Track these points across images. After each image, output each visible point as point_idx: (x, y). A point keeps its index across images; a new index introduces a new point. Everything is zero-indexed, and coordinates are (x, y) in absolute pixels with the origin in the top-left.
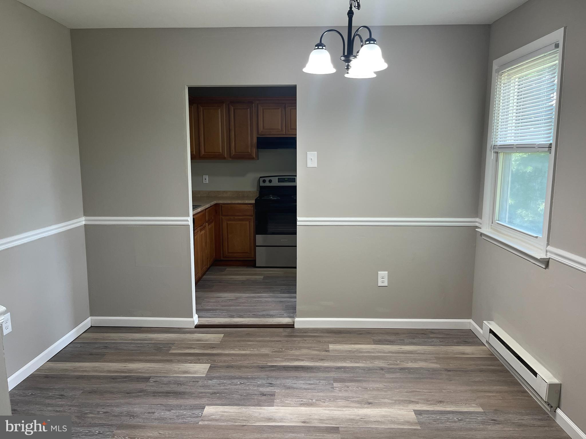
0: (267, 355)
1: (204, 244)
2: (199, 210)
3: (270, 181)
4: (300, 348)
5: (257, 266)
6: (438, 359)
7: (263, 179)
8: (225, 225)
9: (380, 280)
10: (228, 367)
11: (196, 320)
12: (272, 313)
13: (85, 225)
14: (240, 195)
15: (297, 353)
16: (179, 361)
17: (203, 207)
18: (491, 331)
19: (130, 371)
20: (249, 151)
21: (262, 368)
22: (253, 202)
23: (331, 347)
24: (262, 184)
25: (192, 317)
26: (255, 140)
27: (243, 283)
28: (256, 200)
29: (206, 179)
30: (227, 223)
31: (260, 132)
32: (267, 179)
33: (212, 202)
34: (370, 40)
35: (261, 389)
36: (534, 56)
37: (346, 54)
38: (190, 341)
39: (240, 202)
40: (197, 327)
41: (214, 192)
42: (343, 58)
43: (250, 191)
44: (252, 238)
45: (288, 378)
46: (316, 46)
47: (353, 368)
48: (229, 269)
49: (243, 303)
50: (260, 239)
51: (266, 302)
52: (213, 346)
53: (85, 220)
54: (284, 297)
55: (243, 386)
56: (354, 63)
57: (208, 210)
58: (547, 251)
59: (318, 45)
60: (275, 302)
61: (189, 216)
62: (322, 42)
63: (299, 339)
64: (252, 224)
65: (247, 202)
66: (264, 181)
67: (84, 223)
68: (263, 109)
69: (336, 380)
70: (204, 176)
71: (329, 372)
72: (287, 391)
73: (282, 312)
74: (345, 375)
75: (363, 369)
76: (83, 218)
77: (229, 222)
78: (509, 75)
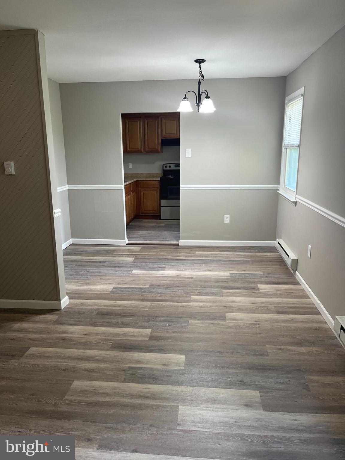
0: (163, 255)
1: (130, 204)
2: (127, 183)
3: (170, 167)
4: (181, 253)
5: (161, 218)
6: (251, 257)
7: (166, 165)
8: (142, 194)
9: (225, 219)
10: (143, 259)
11: (126, 241)
12: (168, 239)
13: (68, 189)
14: (151, 175)
15: (178, 254)
16: (119, 257)
17: (129, 182)
18: (279, 243)
19: (96, 259)
20: (157, 148)
21: (160, 259)
22: (159, 179)
23: (197, 252)
24: (165, 169)
25: (125, 239)
26: (160, 141)
27: (153, 227)
28: (161, 178)
29: (130, 166)
30: (143, 193)
31: (163, 135)
32: (168, 165)
33: (135, 179)
34: (207, 97)
35: (159, 266)
36: (296, 99)
37: (197, 103)
38: (124, 249)
39: (151, 179)
40: (127, 244)
41: (136, 174)
42: (196, 105)
43: (157, 173)
44: (159, 202)
45: (172, 262)
46: (183, 99)
47: (206, 260)
48: (144, 220)
49: (152, 235)
50: (163, 202)
51: (165, 235)
52: (136, 252)
53: (68, 187)
54: (176, 233)
55: (151, 265)
56: (201, 106)
57: (132, 183)
58: (296, 198)
59: (184, 99)
60: (170, 235)
61: (122, 185)
62: (186, 97)
63: (180, 250)
64: (158, 193)
65: (155, 179)
66: (166, 167)
67: (67, 188)
68: (165, 121)
69: (196, 264)
70: (129, 164)
71: (193, 261)
72: (171, 267)
73: (173, 239)
74: (200, 262)
75: (211, 260)
76: (67, 186)
77: (144, 192)
78: (292, 106)
